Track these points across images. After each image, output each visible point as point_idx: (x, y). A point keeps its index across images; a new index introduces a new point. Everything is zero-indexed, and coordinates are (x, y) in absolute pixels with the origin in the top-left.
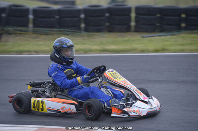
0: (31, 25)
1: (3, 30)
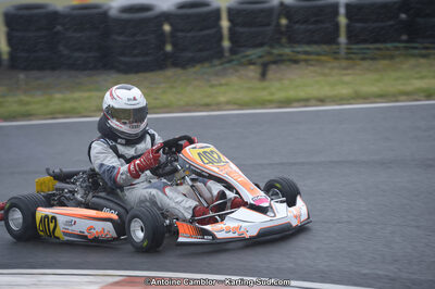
0: (343, 39)
1: (270, 53)
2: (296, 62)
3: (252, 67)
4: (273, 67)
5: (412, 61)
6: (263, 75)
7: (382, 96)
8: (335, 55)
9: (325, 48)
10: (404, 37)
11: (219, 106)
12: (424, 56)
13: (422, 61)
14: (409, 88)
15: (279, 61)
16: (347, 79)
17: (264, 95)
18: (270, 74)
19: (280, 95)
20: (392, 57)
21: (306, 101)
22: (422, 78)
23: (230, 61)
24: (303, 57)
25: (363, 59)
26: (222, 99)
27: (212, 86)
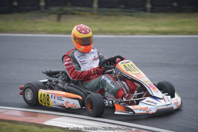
2: (74, 14)
3: (54, 15)
4: (63, 16)
5: (125, 18)
6: (59, 19)
7: (112, 32)
8: (92, 13)
9: (88, 9)
10: (123, 6)
11: (38, 32)
12: (131, 16)
13: (130, 18)
14: (123, 29)
15: (66, 13)
16: (97, 23)
17: (59, 28)
18: (62, 20)
20: (116, 15)
22: (129, 25)
23: (44, 12)
24: (77, 12)
25: (104, 15)
26: (39, 29)
27: (35, 23)
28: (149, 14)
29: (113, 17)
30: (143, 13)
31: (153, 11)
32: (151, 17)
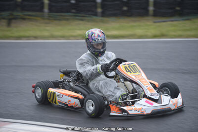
0: (46, 10)
1: (12, 15)
2: (24, 19)
4: (14, 21)
5: (77, 22)
6: (9, 24)
7: (63, 37)
8: (43, 17)
9: (38, 13)
10: (74, 11)
12: (82, 20)
13: (81, 22)
14: (75, 34)
15: (16, 18)
16: (48, 28)
17: (9, 34)
18: (13, 25)
19: (17, 34)
20: (67, 20)
21: (28, 37)
24: (28, 17)
25: (55, 20)
28: (101, 18)
29: (64, 22)
30: (94, 18)
31: (104, 15)
32: (102, 22)
